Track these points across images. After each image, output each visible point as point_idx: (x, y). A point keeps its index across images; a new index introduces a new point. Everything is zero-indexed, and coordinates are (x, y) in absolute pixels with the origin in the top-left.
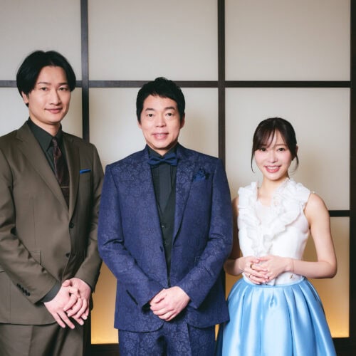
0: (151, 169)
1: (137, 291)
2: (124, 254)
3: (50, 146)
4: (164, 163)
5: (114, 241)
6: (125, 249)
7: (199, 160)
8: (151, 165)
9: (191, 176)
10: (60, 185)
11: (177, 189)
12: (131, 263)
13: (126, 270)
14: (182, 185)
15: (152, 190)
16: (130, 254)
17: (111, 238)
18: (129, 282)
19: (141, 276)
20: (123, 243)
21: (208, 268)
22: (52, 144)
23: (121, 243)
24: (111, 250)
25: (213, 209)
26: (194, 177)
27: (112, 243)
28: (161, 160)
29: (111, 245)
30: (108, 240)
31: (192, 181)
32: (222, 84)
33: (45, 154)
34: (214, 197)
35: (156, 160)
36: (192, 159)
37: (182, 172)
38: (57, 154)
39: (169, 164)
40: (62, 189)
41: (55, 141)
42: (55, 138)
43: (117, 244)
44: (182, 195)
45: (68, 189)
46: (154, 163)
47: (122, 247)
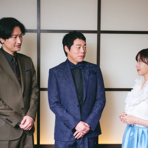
0: (71, 70)
1: (69, 123)
2: (61, 108)
3: (12, 61)
4: (77, 68)
5: (57, 102)
6: (61, 105)
7: (90, 66)
8: (71, 69)
9: (88, 74)
10: (18, 78)
11: (83, 80)
12: (65, 111)
13: (63, 114)
14: (85, 78)
15: (73, 80)
16: (64, 107)
17: (56, 101)
18: (65, 120)
19: (70, 116)
20: (60, 103)
21: (97, 113)
22: (13, 60)
23: (59, 103)
24: (56, 106)
25: (98, 88)
26: (90, 74)
27: (56, 103)
28: (76, 67)
29: (55, 104)
30: (54, 102)
31: (89, 76)
32: (99, 32)
33: (10, 64)
34: (98, 82)
35: (73, 67)
36: (87, 66)
37: (84, 72)
38: (15, 64)
39: (79, 68)
40: (18, 80)
41: (14, 58)
42: (13, 57)
43: (58, 104)
44: (86, 82)
45: (21, 80)
46: (72, 68)
47: (60, 105)
